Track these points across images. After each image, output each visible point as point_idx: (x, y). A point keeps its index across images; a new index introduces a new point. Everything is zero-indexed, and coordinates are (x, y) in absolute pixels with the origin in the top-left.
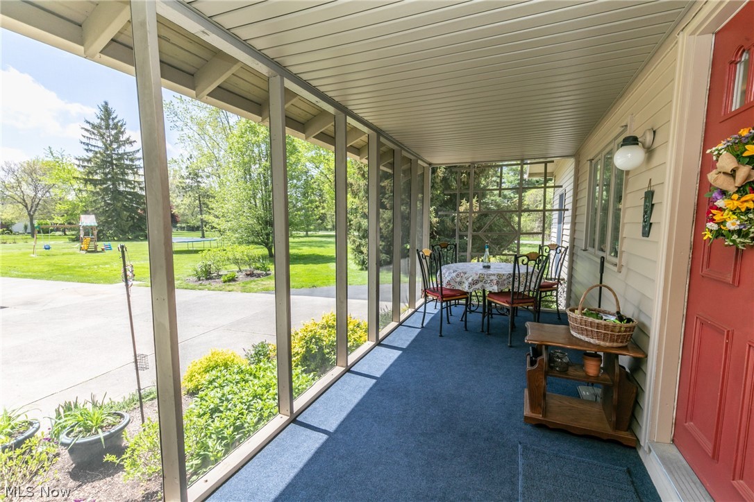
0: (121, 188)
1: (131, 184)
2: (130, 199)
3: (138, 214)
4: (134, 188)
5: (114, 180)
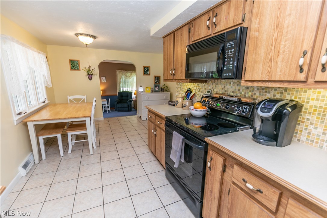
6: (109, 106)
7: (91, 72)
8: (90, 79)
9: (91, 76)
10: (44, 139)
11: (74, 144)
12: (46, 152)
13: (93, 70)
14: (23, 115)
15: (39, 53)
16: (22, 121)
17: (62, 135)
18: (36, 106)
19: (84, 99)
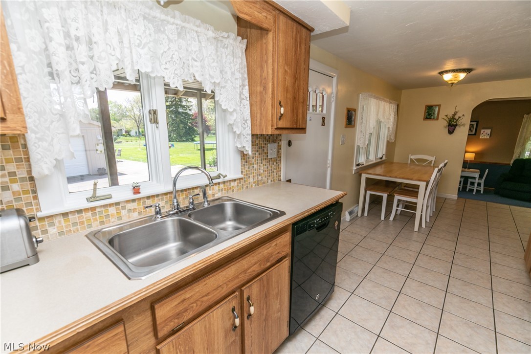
0: (181, 110)
1: (185, 107)
2: (184, 116)
3: (188, 126)
4: (186, 110)
5: (177, 106)
6: (482, 182)
7: (455, 120)
8: (451, 132)
9: (453, 127)
10: (370, 194)
11: (399, 212)
12: (369, 211)
13: (459, 117)
14: (361, 166)
15: (390, 103)
16: (358, 172)
17: (388, 196)
18: (372, 161)
19: (432, 161)
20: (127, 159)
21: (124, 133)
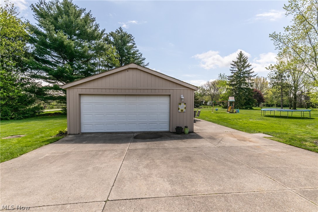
0: (243, 86)
2: (246, 91)
3: (248, 98)
5: (240, 83)
20: (204, 119)
21: (204, 103)
